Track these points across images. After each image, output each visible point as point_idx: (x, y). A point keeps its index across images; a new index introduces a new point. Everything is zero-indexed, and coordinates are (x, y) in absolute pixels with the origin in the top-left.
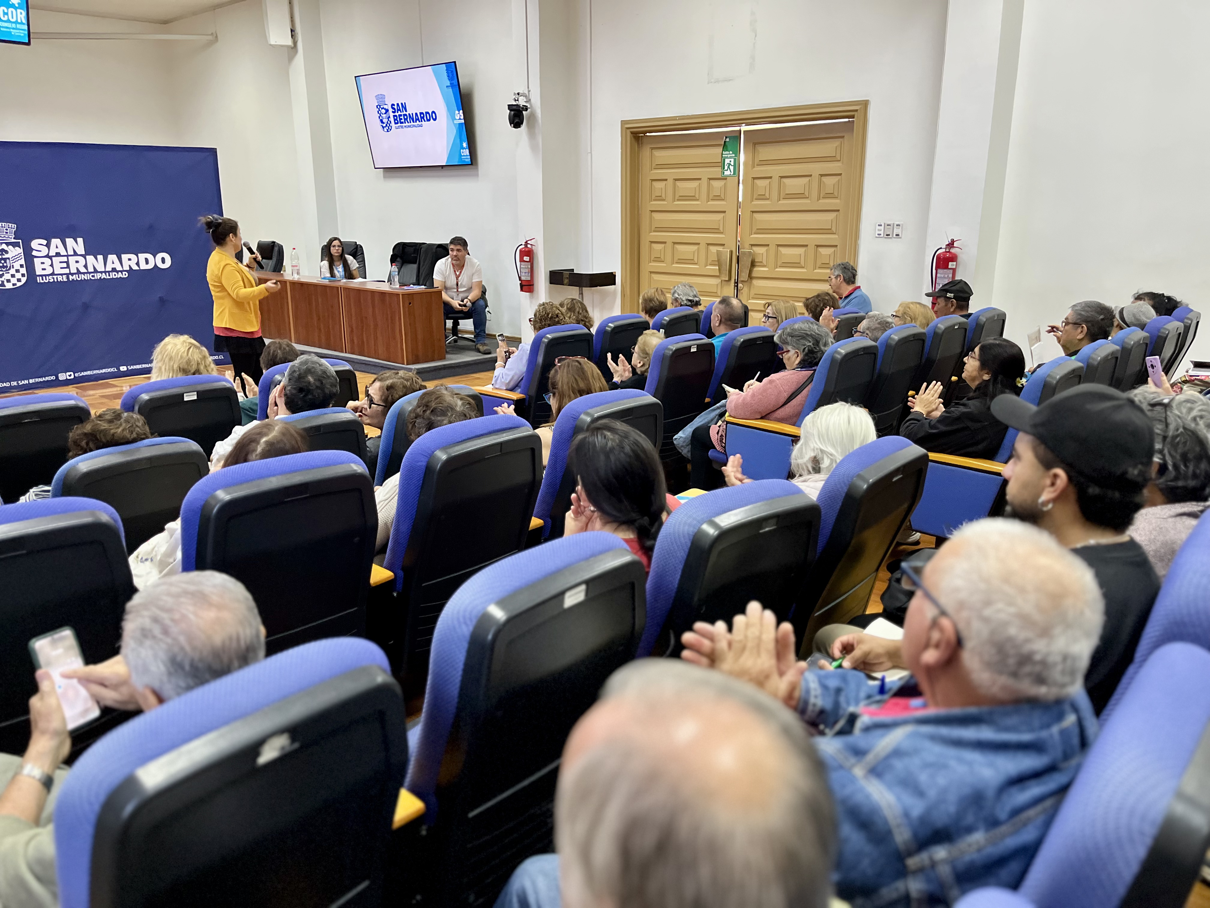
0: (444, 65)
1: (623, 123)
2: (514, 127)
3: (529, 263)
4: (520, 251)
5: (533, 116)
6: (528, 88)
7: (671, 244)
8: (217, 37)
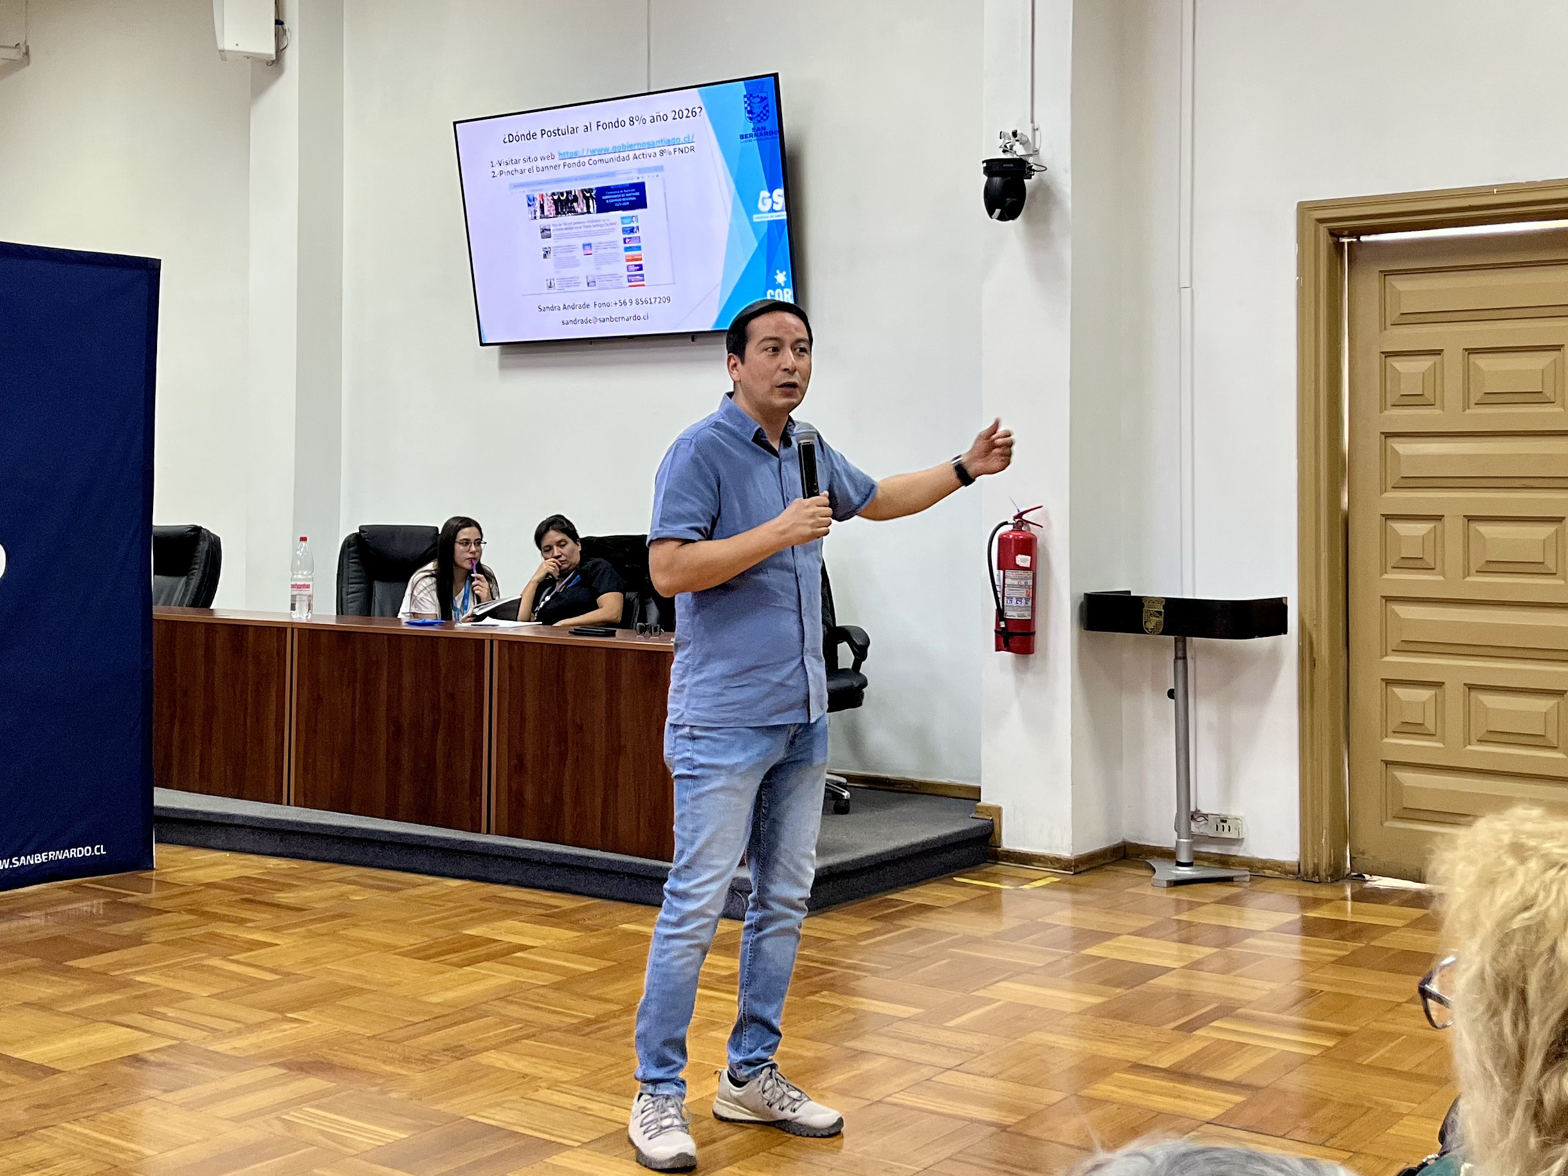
0: (742, 83)
1: (1304, 209)
2: (1001, 218)
3: (1030, 573)
4: (1001, 540)
5: (1047, 192)
6: (1032, 122)
7: (1460, 523)
8: (27, 53)
